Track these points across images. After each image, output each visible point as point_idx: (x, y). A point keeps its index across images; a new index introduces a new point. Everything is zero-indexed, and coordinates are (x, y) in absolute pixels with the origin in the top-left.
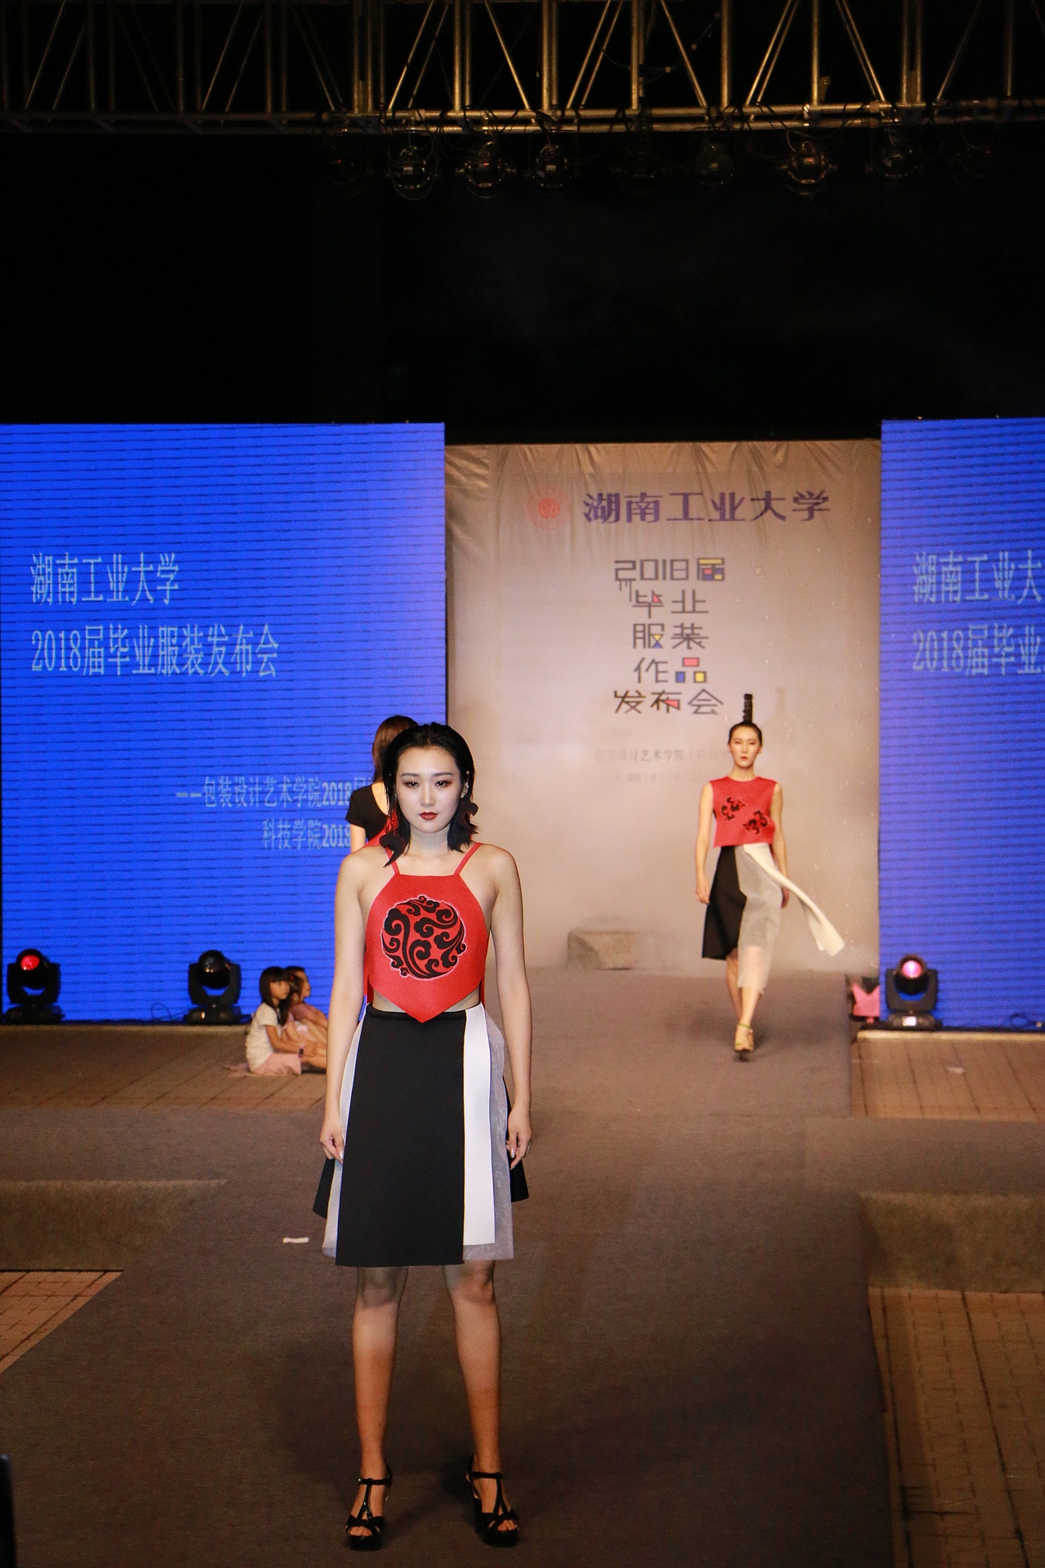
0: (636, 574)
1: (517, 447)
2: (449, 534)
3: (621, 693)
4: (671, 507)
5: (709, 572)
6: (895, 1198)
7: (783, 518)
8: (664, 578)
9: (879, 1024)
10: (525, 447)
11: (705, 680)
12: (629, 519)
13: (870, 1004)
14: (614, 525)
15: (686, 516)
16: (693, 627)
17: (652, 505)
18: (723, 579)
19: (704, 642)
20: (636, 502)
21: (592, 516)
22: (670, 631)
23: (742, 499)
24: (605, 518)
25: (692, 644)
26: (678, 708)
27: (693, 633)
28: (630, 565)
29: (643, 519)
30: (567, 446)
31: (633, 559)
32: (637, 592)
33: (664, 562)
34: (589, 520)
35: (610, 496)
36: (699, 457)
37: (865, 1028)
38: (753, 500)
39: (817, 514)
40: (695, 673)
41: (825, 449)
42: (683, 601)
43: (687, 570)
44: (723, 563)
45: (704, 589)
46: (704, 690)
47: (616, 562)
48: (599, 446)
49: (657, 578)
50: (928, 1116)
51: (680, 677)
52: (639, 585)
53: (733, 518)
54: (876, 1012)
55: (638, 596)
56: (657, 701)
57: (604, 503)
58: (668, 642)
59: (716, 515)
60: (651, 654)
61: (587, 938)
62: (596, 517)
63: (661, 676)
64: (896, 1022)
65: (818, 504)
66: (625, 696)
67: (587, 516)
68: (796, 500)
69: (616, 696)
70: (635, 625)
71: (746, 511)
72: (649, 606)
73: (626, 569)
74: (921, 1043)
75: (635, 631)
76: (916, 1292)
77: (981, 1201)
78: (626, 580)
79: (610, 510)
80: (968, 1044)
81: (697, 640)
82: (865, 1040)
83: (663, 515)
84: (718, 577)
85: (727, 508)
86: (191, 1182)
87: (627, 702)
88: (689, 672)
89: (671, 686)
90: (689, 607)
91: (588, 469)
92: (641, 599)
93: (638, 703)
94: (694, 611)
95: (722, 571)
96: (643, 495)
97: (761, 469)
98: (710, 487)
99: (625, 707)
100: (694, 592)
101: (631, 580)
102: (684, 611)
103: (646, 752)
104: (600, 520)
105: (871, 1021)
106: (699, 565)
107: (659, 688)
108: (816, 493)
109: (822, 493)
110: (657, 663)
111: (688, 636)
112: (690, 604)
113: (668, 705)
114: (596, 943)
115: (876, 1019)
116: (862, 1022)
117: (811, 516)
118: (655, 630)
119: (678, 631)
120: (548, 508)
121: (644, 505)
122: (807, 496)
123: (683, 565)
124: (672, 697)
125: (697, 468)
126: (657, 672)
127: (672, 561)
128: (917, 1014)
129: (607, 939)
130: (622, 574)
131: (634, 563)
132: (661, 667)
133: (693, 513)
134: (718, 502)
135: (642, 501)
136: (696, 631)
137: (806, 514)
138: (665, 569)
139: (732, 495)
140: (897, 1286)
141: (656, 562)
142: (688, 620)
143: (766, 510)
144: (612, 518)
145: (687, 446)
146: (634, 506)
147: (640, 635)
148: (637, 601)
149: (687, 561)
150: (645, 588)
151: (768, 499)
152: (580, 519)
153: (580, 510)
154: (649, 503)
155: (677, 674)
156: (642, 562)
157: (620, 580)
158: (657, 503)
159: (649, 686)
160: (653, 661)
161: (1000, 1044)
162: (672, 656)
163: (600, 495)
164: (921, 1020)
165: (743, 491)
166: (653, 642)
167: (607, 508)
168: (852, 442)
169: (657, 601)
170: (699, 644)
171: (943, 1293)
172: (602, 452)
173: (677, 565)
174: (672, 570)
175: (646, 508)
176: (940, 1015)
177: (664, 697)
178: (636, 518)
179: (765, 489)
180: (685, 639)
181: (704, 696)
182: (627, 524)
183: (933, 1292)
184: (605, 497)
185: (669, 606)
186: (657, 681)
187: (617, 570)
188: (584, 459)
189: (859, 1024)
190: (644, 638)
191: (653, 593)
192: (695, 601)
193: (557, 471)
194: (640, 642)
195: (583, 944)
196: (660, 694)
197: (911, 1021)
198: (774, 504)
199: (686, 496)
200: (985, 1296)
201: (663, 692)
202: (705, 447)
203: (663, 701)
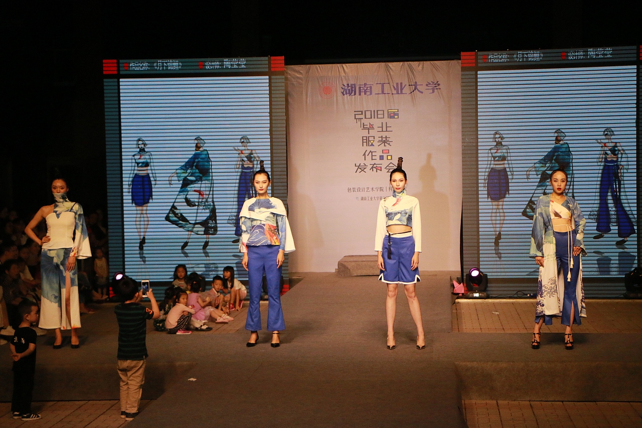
0: (363, 116)
1: (314, 65)
2: (287, 101)
3: (358, 165)
4: (376, 89)
5: (393, 115)
6: (469, 364)
7: (422, 93)
8: (374, 118)
9: (464, 296)
10: (317, 65)
11: (391, 159)
12: (360, 95)
13: (460, 288)
14: (353, 96)
15: (383, 93)
16: (386, 137)
17: (369, 89)
18: (398, 118)
19: (391, 143)
20: (363, 87)
21: (345, 93)
22: (377, 139)
23: (406, 85)
24: (350, 94)
25: (386, 144)
26: (381, 170)
27: (386, 140)
28: (360, 113)
29: (365, 94)
30: (334, 65)
31: (361, 110)
32: (363, 123)
33: (374, 111)
34: (344, 95)
35: (352, 85)
36: (388, 69)
37: (458, 298)
38: (410, 85)
39: (435, 90)
40: (387, 156)
41: (438, 64)
42: (382, 127)
43: (383, 114)
44: (398, 111)
45: (391, 122)
46: (391, 163)
47: (355, 112)
48: (347, 65)
49: (371, 118)
50: (483, 332)
51: (381, 158)
52: (364, 121)
53: (402, 93)
54: (463, 292)
55: (364, 125)
56: (372, 168)
57: (350, 88)
58: (376, 143)
59: (395, 92)
60: (370, 149)
61: (345, 263)
62: (346, 94)
63: (374, 158)
64: (471, 295)
65: (436, 86)
66: (360, 166)
67: (343, 93)
68: (427, 85)
69: (356, 166)
70: (363, 137)
71: (407, 90)
72: (369, 129)
73: (359, 115)
74: (481, 303)
75: (363, 140)
76: (478, 402)
77: (504, 365)
78: (359, 119)
79: (352, 90)
80: (500, 303)
81: (388, 143)
82: (458, 303)
83: (374, 93)
84: (396, 117)
85: (399, 89)
86: (185, 363)
87: (360, 168)
88: (385, 155)
89: (378, 161)
90: (384, 130)
91: (343, 74)
92: (365, 126)
93: (365, 168)
94: (387, 131)
95: (398, 115)
96: (365, 84)
97: (413, 73)
98: (392, 80)
99: (359, 170)
100: (386, 123)
101: (361, 119)
102: (382, 131)
103: (368, 188)
104: (348, 95)
105: (461, 295)
106: (388, 112)
107: (373, 162)
108: (436, 82)
109: (437, 82)
110: (372, 152)
111: (385, 141)
112: (385, 128)
113: (377, 169)
114: (349, 266)
115: (463, 294)
116: (457, 296)
117: (433, 92)
118: (371, 139)
119: (381, 139)
120: (327, 90)
121: (366, 88)
122: (432, 83)
123: (382, 112)
124: (378, 166)
125: (387, 73)
126: (372, 156)
127: (377, 111)
128: (479, 292)
129: (353, 264)
130: (357, 117)
131: (362, 112)
132: (374, 154)
133: (386, 91)
134: (395, 87)
135: (365, 87)
136: (387, 139)
137: (431, 91)
138: (375, 114)
139: (401, 83)
140: (471, 399)
141: (371, 111)
142: (384, 134)
143: (415, 89)
144: (353, 94)
145: (383, 64)
146: (362, 89)
147: (365, 141)
148: (364, 127)
149: (383, 111)
150: (367, 122)
151: (416, 85)
152: (340, 94)
153: (340, 91)
154: (368, 87)
155: (380, 156)
156: (365, 111)
157: (357, 119)
158: (371, 87)
159: (369, 162)
160: (370, 151)
161: (513, 303)
162: (378, 149)
163: (348, 85)
164: (481, 294)
165: (405, 82)
166: (370, 144)
167: (350, 90)
168: (449, 61)
169: (371, 127)
170: (389, 144)
171: (488, 401)
172: (348, 67)
173: (379, 112)
174: (377, 114)
175: (366, 90)
176: (489, 293)
177: (375, 166)
178: (363, 94)
179: (414, 81)
180: (383, 142)
181: (391, 165)
182: (359, 96)
183: (484, 402)
184: (350, 85)
185: (376, 129)
186: (372, 159)
187: (355, 115)
188: (341, 70)
189: (456, 296)
190: (367, 142)
191: (370, 124)
192: (387, 127)
193: (330, 74)
194: (365, 144)
195: (344, 266)
196: (374, 165)
197: (477, 295)
198: (418, 87)
199: (383, 85)
200: (506, 402)
201: (375, 164)
202: (390, 64)
203: (375, 167)
